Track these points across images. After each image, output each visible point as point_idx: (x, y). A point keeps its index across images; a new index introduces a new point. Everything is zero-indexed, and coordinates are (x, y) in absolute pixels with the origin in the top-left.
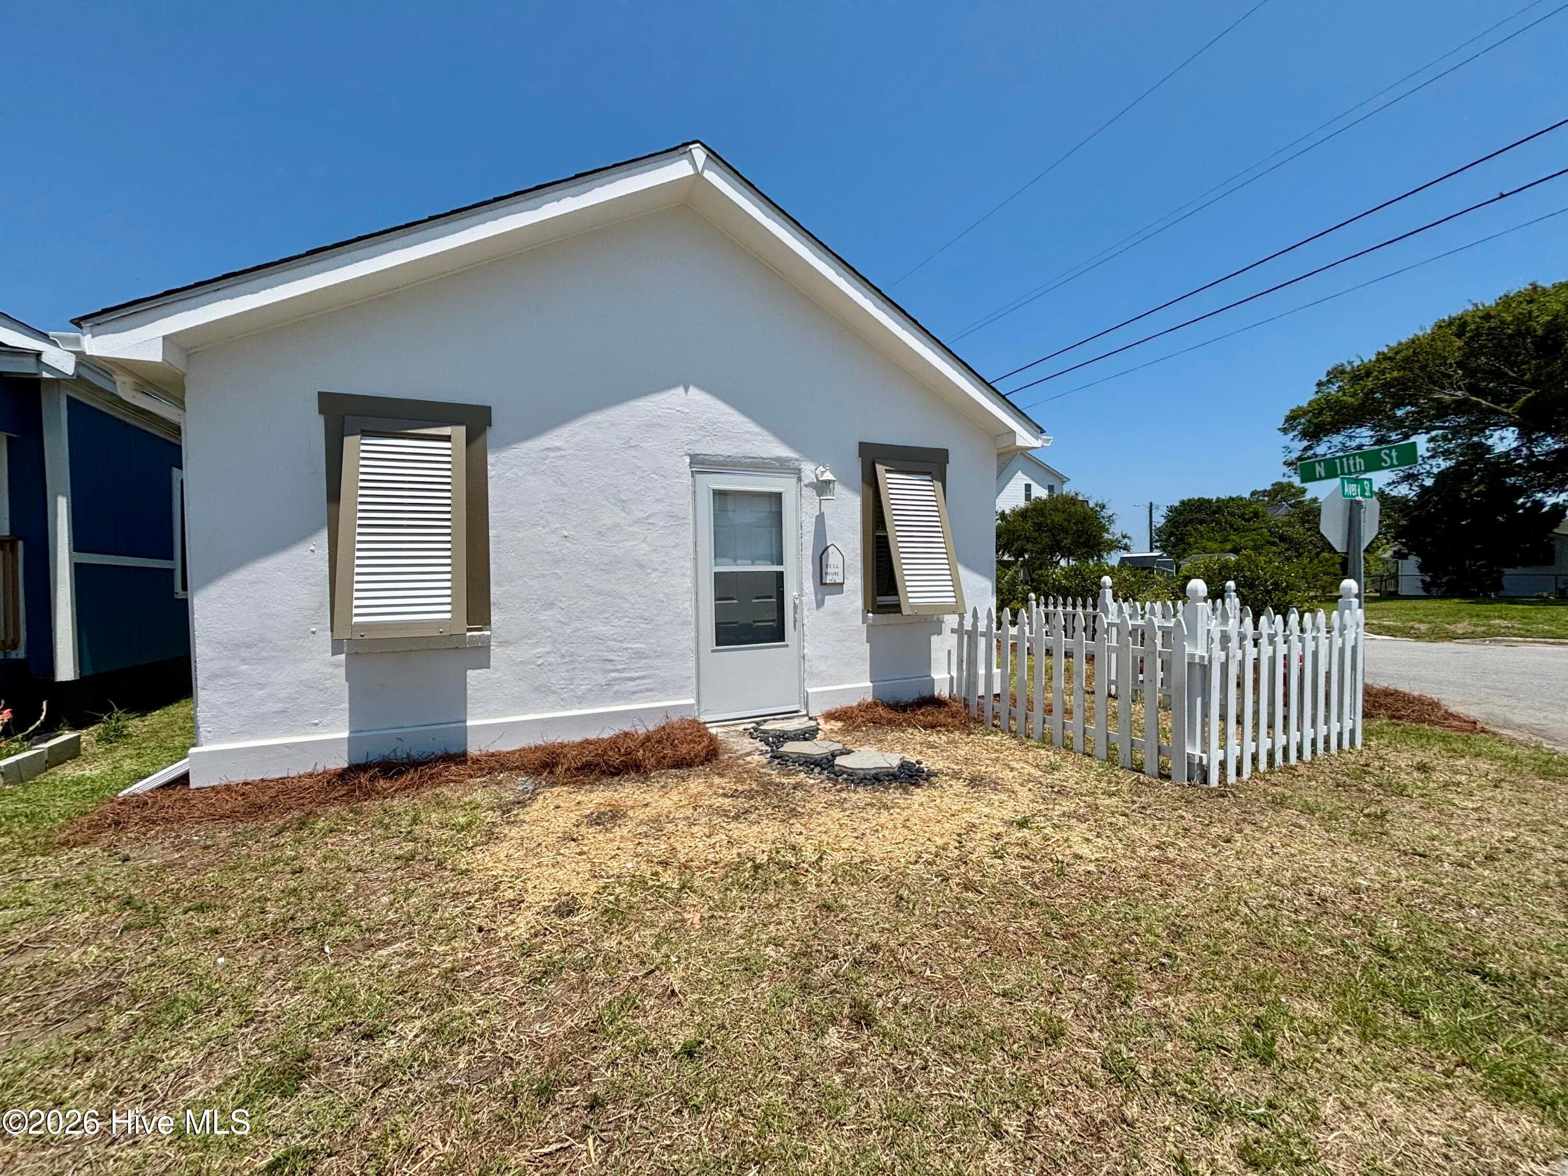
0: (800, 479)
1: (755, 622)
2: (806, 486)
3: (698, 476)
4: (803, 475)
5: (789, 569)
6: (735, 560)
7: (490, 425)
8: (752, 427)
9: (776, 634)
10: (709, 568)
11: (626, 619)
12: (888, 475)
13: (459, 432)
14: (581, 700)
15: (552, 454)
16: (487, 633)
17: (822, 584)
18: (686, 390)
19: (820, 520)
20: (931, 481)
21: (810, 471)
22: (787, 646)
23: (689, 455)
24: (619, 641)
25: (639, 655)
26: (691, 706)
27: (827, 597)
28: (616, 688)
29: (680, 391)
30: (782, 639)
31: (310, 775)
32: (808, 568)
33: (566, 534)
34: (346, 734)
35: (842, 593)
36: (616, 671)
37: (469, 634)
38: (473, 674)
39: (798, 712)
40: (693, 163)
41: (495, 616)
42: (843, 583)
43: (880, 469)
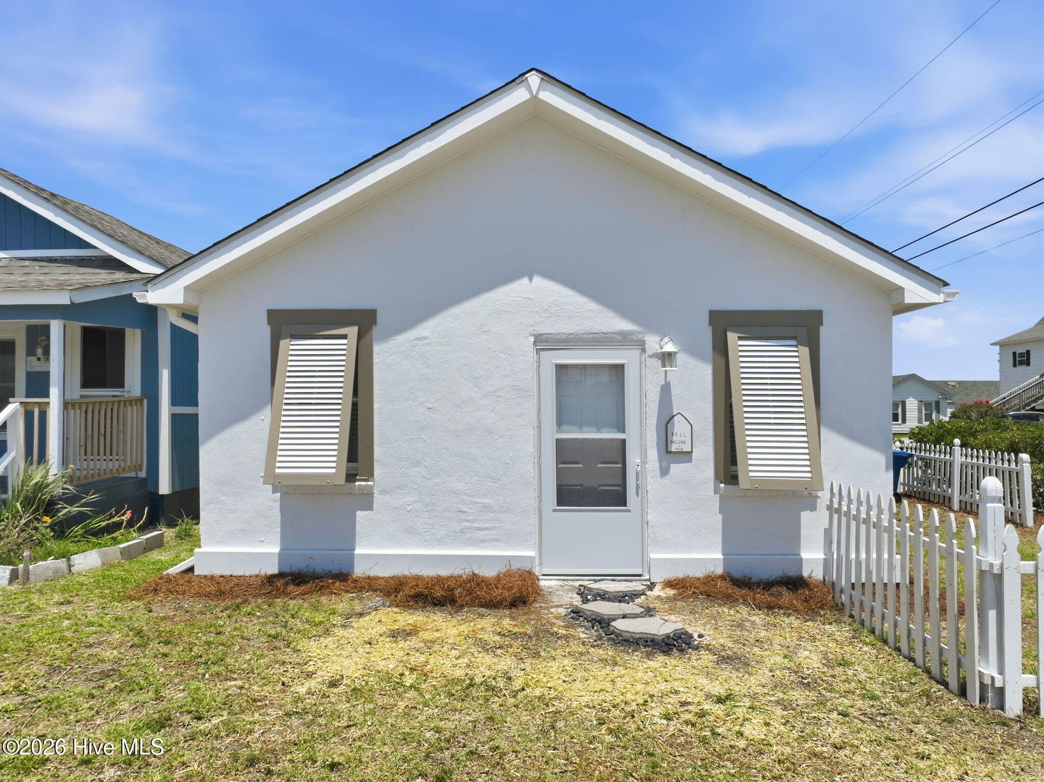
0: (644, 350)
1: (600, 486)
2: (650, 356)
3: (542, 353)
4: (647, 346)
5: (631, 437)
6: (581, 428)
7: (375, 323)
8: (592, 305)
9: (618, 499)
10: (551, 435)
11: (476, 478)
12: (740, 343)
13: (353, 331)
14: (440, 542)
15: (420, 343)
16: (369, 483)
17: (668, 452)
18: (531, 279)
19: (666, 390)
20: (796, 346)
21: (653, 343)
22: (629, 511)
23: (534, 335)
24: (471, 496)
25: (487, 508)
26: (532, 558)
27: (672, 465)
28: (469, 535)
29: (525, 281)
30: (624, 503)
31: (257, 576)
32: (652, 436)
33: (430, 406)
34: (276, 550)
35: (691, 461)
36: (468, 521)
37: (357, 483)
38: (360, 514)
39: (640, 575)
40: (529, 89)
41: (377, 471)
42: (691, 452)
43: (732, 336)
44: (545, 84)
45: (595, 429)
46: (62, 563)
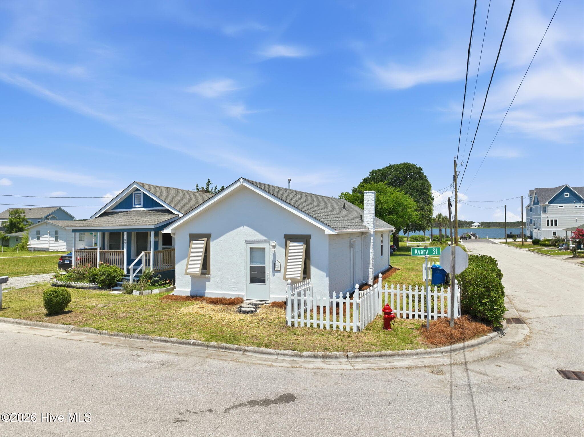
0: (270, 244)
1: (261, 278)
2: (271, 246)
3: (247, 245)
5: (267, 266)
7: (211, 237)
8: (257, 233)
9: (264, 281)
10: (248, 265)
11: (232, 275)
12: (290, 243)
13: (206, 239)
14: (224, 290)
15: (220, 242)
16: (210, 275)
17: (275, 270)
18: (244, 227)
19: (274, 254)
20: (302, 244)
22: (266, 285)
23: (245, 240)
24: (231, 279)
25: (235, 282)
26: (244, 295)
27: (275, 274)
28: (230, 289)
29: (242, 227)
30: (265, 283)
31: (185, 296)
32: (271, 266)
33: (222, 257)
34: (190, 290)
35: (280, 273)
36: (230, 285)
37: (207, 275)
38: (207, 283)
39: (269, 301)
40: (240, 182)
41: (211, 272)
42: (280, 270)
43: (288, 242)
44: (244, 181)
45: (260, 264)
46: (150, 291)
